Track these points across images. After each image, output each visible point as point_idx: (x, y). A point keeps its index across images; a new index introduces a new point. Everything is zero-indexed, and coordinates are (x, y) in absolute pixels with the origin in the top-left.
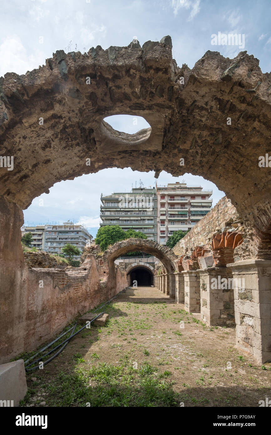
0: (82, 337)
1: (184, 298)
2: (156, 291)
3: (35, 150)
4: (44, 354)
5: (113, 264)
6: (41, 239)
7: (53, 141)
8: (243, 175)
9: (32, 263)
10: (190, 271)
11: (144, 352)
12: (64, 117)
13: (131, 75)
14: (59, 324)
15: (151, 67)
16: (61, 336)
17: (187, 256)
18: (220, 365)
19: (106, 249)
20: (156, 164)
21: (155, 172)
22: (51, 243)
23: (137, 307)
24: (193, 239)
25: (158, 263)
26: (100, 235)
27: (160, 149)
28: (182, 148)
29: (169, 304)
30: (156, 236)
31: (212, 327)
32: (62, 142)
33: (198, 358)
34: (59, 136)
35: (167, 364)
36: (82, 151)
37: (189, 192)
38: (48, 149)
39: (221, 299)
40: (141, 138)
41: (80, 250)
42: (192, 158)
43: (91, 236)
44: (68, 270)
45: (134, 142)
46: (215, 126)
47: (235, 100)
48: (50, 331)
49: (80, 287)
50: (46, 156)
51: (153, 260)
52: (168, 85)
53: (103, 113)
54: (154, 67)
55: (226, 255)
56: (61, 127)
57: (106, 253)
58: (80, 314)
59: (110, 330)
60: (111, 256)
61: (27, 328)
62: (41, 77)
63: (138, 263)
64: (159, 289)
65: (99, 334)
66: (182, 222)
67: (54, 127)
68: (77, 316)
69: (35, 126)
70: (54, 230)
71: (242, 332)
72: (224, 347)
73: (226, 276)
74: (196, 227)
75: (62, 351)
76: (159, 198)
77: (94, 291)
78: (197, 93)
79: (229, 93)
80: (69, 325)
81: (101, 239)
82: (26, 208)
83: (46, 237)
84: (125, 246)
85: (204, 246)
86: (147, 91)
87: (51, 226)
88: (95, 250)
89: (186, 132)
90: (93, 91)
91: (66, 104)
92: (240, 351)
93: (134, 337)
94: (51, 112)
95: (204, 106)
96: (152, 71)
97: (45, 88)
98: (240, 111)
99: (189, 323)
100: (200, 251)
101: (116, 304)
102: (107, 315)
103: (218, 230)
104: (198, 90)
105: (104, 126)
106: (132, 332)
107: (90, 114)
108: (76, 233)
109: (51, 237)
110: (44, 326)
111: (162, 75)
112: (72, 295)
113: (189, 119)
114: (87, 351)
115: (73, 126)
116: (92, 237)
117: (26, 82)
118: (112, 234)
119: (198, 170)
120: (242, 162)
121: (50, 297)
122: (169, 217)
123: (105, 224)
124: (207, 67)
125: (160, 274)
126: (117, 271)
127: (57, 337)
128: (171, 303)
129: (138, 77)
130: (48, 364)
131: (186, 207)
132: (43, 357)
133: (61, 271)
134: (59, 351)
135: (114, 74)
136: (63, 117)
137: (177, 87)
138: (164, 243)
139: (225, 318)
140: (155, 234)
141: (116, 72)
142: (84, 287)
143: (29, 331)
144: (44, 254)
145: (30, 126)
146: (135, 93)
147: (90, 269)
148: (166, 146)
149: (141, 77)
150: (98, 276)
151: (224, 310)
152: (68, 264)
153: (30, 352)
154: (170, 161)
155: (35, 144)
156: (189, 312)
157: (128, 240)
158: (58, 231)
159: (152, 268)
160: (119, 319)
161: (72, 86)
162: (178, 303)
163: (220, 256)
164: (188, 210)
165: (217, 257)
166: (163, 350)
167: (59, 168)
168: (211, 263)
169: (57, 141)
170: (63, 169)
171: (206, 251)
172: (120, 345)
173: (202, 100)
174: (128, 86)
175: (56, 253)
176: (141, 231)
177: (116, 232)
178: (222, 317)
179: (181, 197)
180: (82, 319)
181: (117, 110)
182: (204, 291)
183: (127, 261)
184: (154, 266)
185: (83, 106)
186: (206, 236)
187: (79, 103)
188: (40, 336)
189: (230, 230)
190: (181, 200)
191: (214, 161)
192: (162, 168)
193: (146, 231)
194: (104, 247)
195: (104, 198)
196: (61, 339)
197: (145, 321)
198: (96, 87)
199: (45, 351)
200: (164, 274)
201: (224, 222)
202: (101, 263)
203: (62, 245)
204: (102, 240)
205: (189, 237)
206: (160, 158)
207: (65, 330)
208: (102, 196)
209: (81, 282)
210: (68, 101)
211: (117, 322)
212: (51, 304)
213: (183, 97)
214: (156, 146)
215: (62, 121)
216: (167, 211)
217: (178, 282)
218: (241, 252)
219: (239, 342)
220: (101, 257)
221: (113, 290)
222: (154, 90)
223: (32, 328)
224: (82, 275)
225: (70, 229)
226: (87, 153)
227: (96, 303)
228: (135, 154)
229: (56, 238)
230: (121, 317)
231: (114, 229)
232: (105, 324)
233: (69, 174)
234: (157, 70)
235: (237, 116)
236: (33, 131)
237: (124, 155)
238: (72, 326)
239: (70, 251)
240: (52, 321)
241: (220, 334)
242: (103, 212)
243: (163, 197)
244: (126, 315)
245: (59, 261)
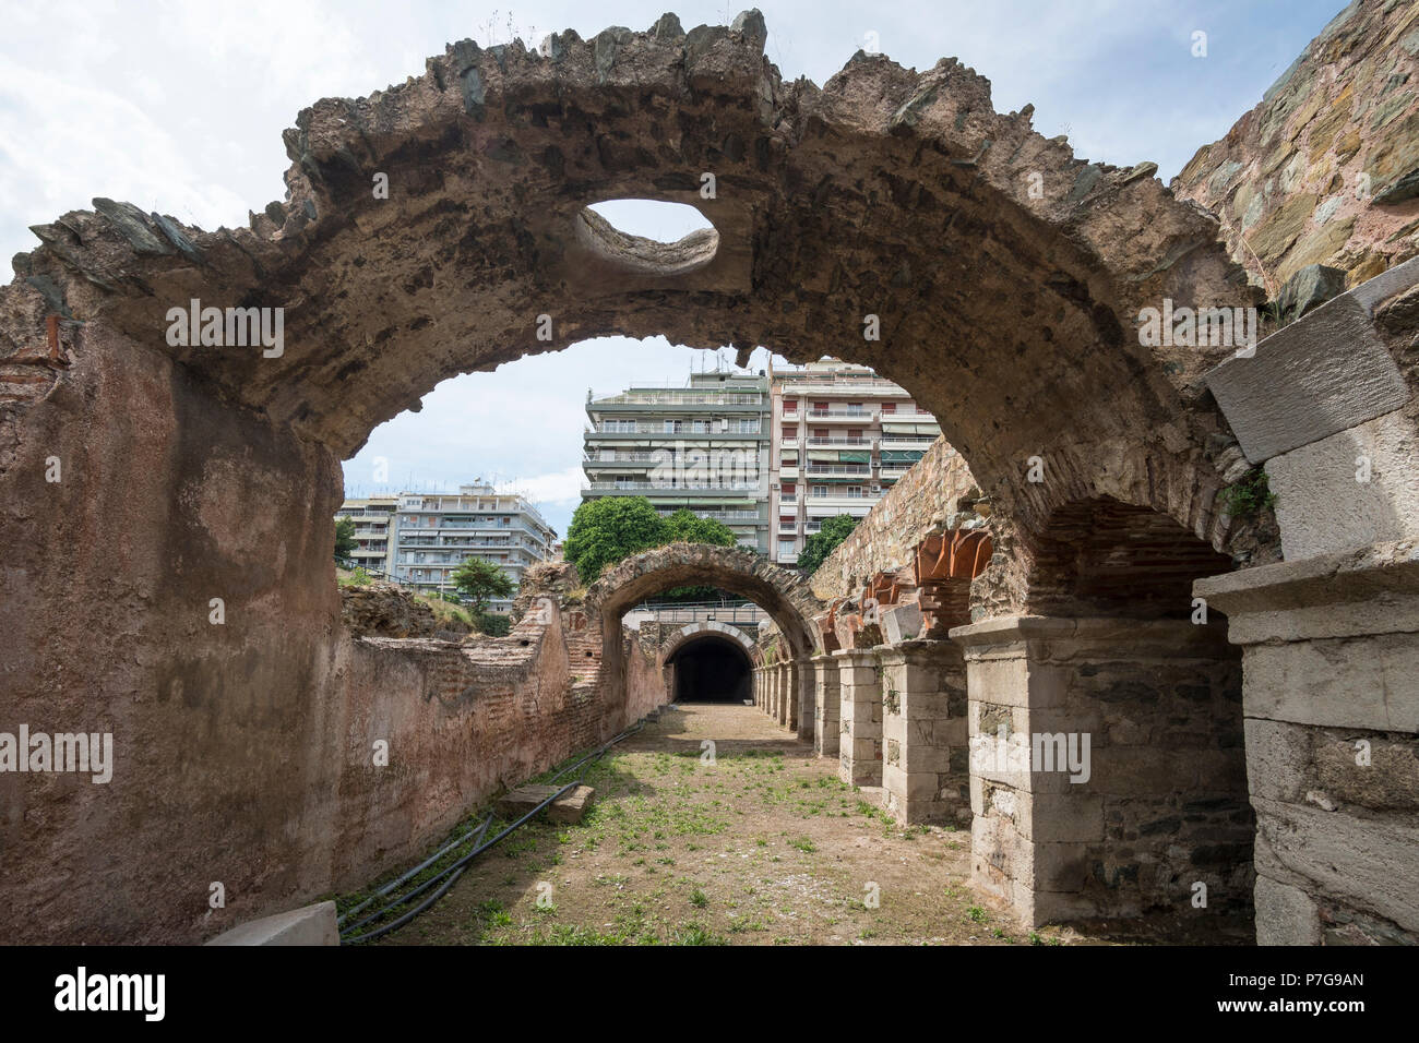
0: (508, 855)
1: (838, 738)
2: (759, 718)
3: (387, 294)
4: (391, 902)
5: (618, 629)
6: (385, 542)
7: (440, 269)
8: (976, 372)
9: (357, 621)
10: (857, 652)
11: (693, 897)
12: (472, 208)
13: (655, 109)
14: (436, 815)
15: (707, 94)
16: (443, 852)
17: (850, 603)
18: (911, 931)
19: (594, 578)
20: (738, 329)
21: (737, 351)
22: (418, 554)
23: (690, 766)
24: (869, 549)
25: (766, 623)
26: (579, 530)
27: (746, 288)
28: (807, 290)
29: (793, 761)
30: (765, 535)
31: (913, 827)
32: (463, 271)
33: (849, 914)
34: (457, 255)
35: (755, 929)
36: (520, 294)
37: (876, 388)
38: (422, 291)
39: (943, 739)
40: (693, 257)
41: (513, 578)
42: (837, 317)
43: (551, 531)
44: (470, 645)
45: (672, 266)
46: (888, 239)
47: (931, 183)
48: (410, 837)
49: (508, 698)
50: (418, 307)
51: (754, 616)
52: (755, 136)
53: (582, 194)
54: (713, 93)
55: (959, 601)
56: (462, 231)
57: (595, 589)
58: (505, 787)
59: (595, 836)
60: (611, 601)
61: (342, 818)
62: (413, 111)
63: (702, 625)
64: (769, 713)
65: (562, 847)
66: (851, 489)
67: (443, 232)
68: (494, 791)
69: (390, 232)
70: (429, 509)
71: (988, 838)
72: (935, 884)
73: (958, 666)
74: (880, 511)
75: (444, 893)
76: (778, 406)
77: (553, 714)
78: (833, 157)
79: (912, 165)
80: (467, 819)
81: (582, 544)
82: (352, 454)
83: (401, 534)
84: (655, 569)
85: (898, 570)
86: (701, 147)
87: (419, 498)
88: (559, 582)
89: (815, 249)
90: (554, 143)
91: (477, 175)
92: (979, 895)
93: (668, 854)
94: (437, 196)
95: (853, 188)
96: (710, 103)
97: (422, 138)
98: (946, 209)
99: (844, 815)
100: (886, 588)
101: (623, 758)
102: (590, 789)
103: (939, 523)
104: (834, 152)
105: (587, 222)
106: (663, 842)
107: (543, 199)
108: (501, 520)
109: (416, 534)
110: (392, 816)
111: (738, 111)
112: (481, 725)
113: (819, 218)
114: (520, 895)
115: (497, 229)
116: (556, 535)
117: (371, 126)
118: (622, 527)
119: (859, 350)
120: (967, 336)
121: (412, 728)
122: (810, 470)
123: (600, 491)
124: (853, 96)
125: (770, 663)
126: (630, 649)
127: (430, 855)
128: (799, 755)
129: (673, 113)
130: (404, 928)
131: (864, 438)
132: (385, 910)
133: (448, 647)
134: (436, 894)
135: (609, 105)
136: (470, 205)
137: (779, 140)
138: (790, 556)
139: (954, 799)
140: (761, 529)
141: (616, 103)
142: (519, 700)
143: (346, 831)
144: (395, 593)
145: (376, 234)
146: (666, 150)
147: (539, 644)
148: (763, 282)
149: (681, 115)
150: (567, 667)
151: (951, 776)
152: (472, 625)
153: (349, 894)
154: (776, 322)
155: (385, 279)
156: (851, 784)
157: (666, 548)
158: (442, 514)
159: (747, 642)
160: (628, 803)
161: (494, 134)
162: (820, 756)
163: (939, 604)
164: (871, 447)
165: (932, 607)
166: (752, 893)
167: (454, 339)
168: (916, 625)
169: (449, 267)
170: (466, 341)
171: (904, 588)
172: (621, 877)
173: (846, 174)
174: (648, 133)
175: (433, 587)
176: (717, 516)
177: (635, 519)
178: (943, 796)
179: (850, 404)
180: (509, 802)
181: (622, 187)
182: (892, 715)
183: (667, 616)
184: (754, 635)
185: (526, 180)
186: (905, 539)
187: (515, 172)
188: (378, 847)
189: (970, 524)
190: (851, 414)
191: (897, 328)
192: (756, 340)
193: (732, 516)
194: (590, 571)
195: (597, 405)
196: (444, 861)
197: (706, 810)
198: (561, 135)
199: (392, 892)
200: (782, 661)
201: (955, 499)
202: (579, 623)
203: (454, 562)
204: (587, 546)
205: (858, 541)
206: (748, 312)
207: (454, 833)
208: (590, 399)
209: (510, 682)
210: (484, 167)
211: (619, 813)
212: (416, 749)
213: (798, 164)
214: (735, 281)
215: (467, 217)
216: (802, 452)
217: (823, 687)
218: (987, 594)
219: (978, 868)
220: (579, 604)
221: (616, 714)
222: (718, 146)
223: (356, 819)
224: (513, 663)
225: (481, 507)
226: (535, 297)
227: (558, 752)
228: (676, 301)
229: (433, 538)
230: (635, 798)
231: (629, 509)
232: (583, 817)
233: (483, 355)
234: (724, 100)
235: (940, 221)
236: (383, 245)
237: (643, 301)
238: (479, 823)
239: (480, 582)
240: (416, 802)
241: (934, 847)
242: (591, 453)
243: (791, 402)
244: (650, 791)
245: (442, 614)
